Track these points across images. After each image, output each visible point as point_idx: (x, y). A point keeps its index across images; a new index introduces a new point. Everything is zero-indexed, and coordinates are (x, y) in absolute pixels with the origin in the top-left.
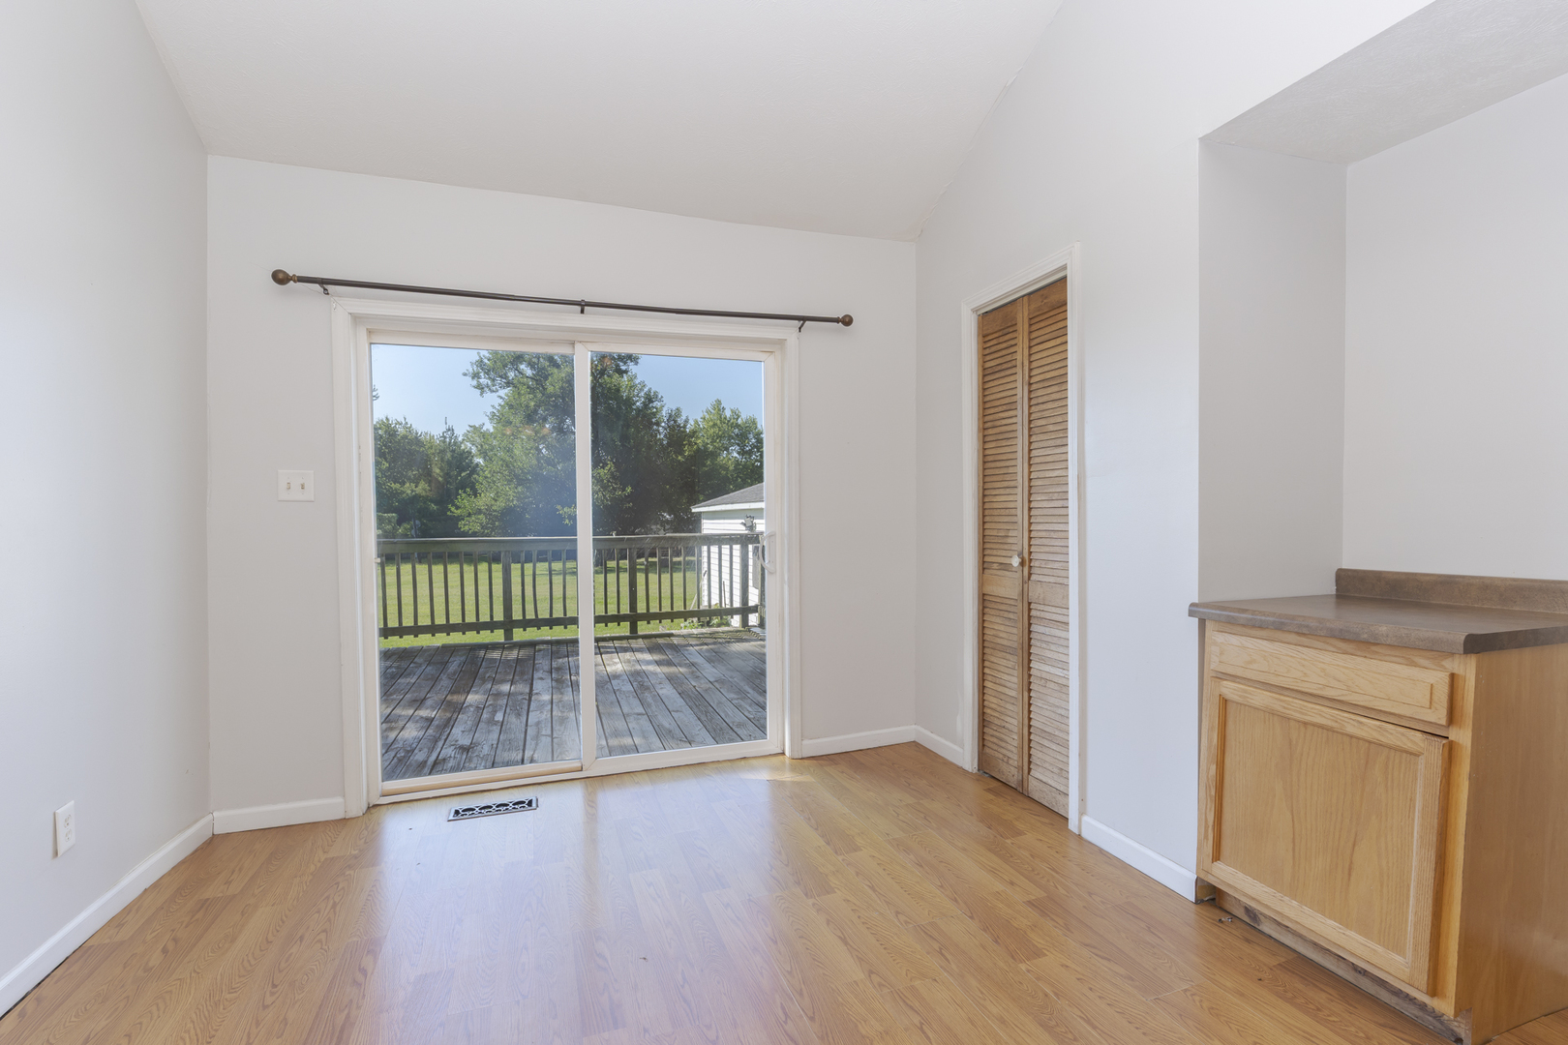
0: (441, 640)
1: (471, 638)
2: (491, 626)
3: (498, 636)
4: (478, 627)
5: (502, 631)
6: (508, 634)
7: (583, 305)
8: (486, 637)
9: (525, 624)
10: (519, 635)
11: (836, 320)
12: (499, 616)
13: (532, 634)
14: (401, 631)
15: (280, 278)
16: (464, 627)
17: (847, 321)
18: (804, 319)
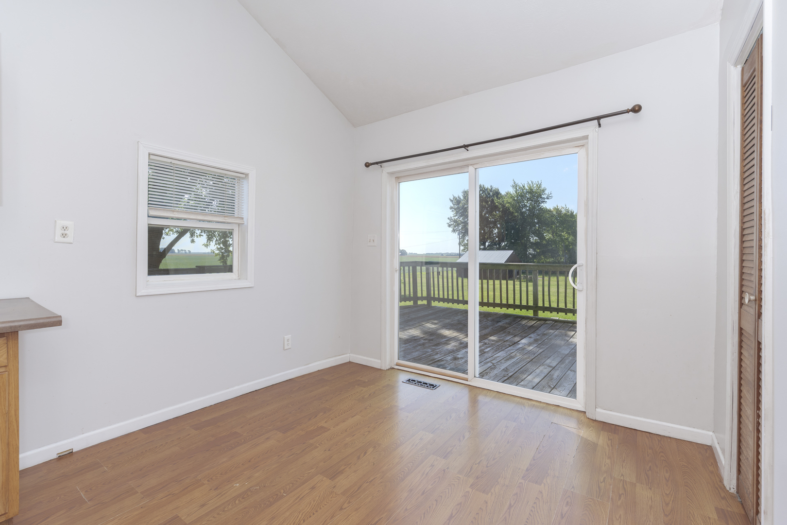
0: (504, 311)
1: (517, 312)
2: (527, 308)
3: (530, 313)
4: (521, 307)
5: (532, 311)
6: (536, 313)
7: (465, 147)
8: (524, 313)
9: (544, 309)
10: (541, 314)
11: (627, 111)
12: (531, 303)
13: (547, 315)
14: (488, 304)
15: (367, 165)
16: (514, 306)
17: (636, 109)
18: (598, 118)
